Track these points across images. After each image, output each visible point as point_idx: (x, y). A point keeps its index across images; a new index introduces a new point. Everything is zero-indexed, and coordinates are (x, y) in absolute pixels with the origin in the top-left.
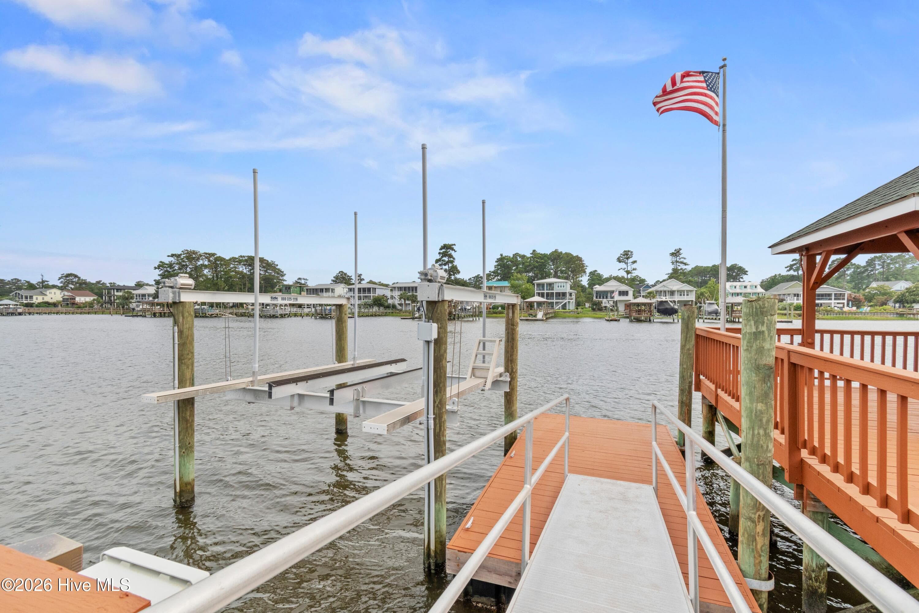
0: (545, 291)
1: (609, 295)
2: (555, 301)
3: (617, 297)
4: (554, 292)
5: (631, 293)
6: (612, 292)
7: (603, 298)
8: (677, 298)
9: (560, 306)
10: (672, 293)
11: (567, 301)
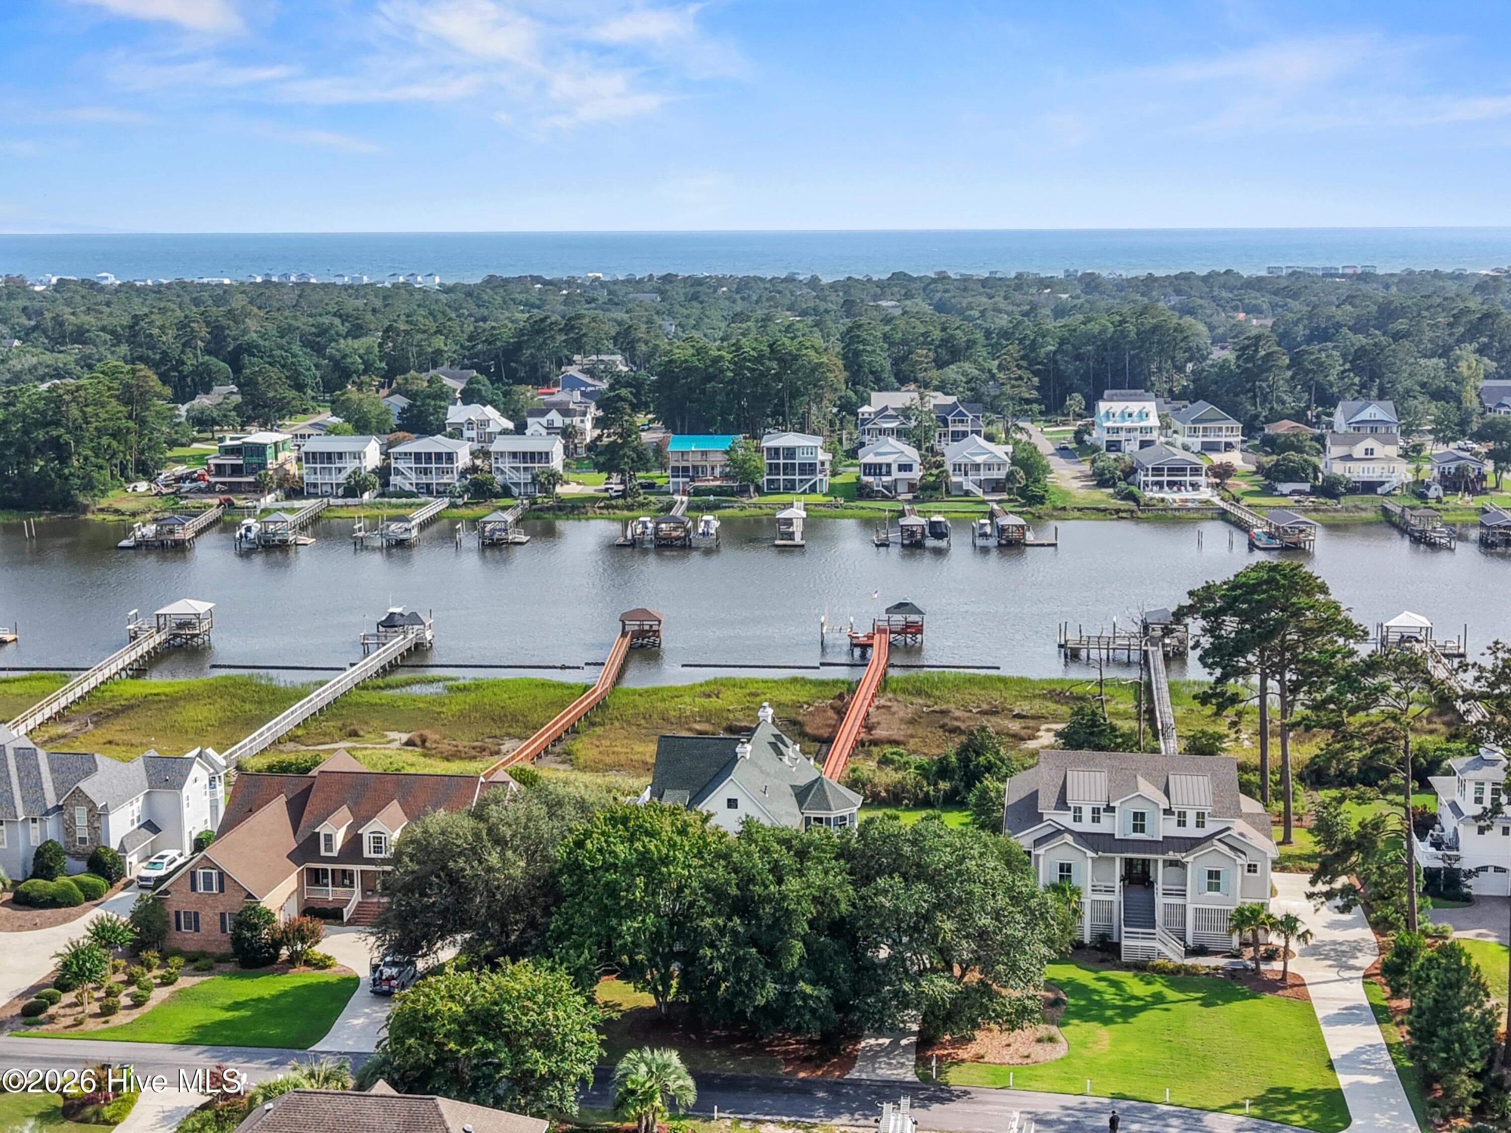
0: (781, 461)
1: (884, 470)
2: (797, 477)
3: (896, 474)
4: (797, 462)
5: (916, 467)
6: (889, 466)
7: (875, 475)
8: (983, 475)
9: (807, 486)
10: (977, 467)
11: (817, 479)
